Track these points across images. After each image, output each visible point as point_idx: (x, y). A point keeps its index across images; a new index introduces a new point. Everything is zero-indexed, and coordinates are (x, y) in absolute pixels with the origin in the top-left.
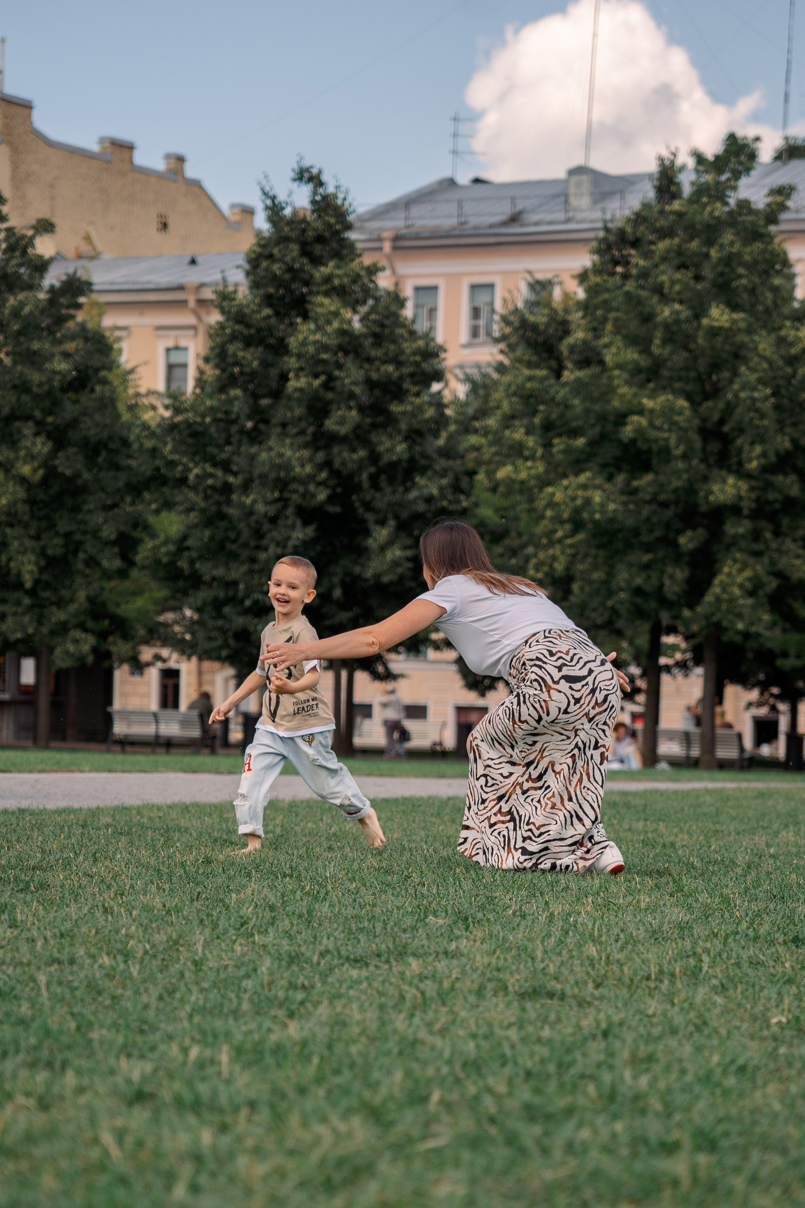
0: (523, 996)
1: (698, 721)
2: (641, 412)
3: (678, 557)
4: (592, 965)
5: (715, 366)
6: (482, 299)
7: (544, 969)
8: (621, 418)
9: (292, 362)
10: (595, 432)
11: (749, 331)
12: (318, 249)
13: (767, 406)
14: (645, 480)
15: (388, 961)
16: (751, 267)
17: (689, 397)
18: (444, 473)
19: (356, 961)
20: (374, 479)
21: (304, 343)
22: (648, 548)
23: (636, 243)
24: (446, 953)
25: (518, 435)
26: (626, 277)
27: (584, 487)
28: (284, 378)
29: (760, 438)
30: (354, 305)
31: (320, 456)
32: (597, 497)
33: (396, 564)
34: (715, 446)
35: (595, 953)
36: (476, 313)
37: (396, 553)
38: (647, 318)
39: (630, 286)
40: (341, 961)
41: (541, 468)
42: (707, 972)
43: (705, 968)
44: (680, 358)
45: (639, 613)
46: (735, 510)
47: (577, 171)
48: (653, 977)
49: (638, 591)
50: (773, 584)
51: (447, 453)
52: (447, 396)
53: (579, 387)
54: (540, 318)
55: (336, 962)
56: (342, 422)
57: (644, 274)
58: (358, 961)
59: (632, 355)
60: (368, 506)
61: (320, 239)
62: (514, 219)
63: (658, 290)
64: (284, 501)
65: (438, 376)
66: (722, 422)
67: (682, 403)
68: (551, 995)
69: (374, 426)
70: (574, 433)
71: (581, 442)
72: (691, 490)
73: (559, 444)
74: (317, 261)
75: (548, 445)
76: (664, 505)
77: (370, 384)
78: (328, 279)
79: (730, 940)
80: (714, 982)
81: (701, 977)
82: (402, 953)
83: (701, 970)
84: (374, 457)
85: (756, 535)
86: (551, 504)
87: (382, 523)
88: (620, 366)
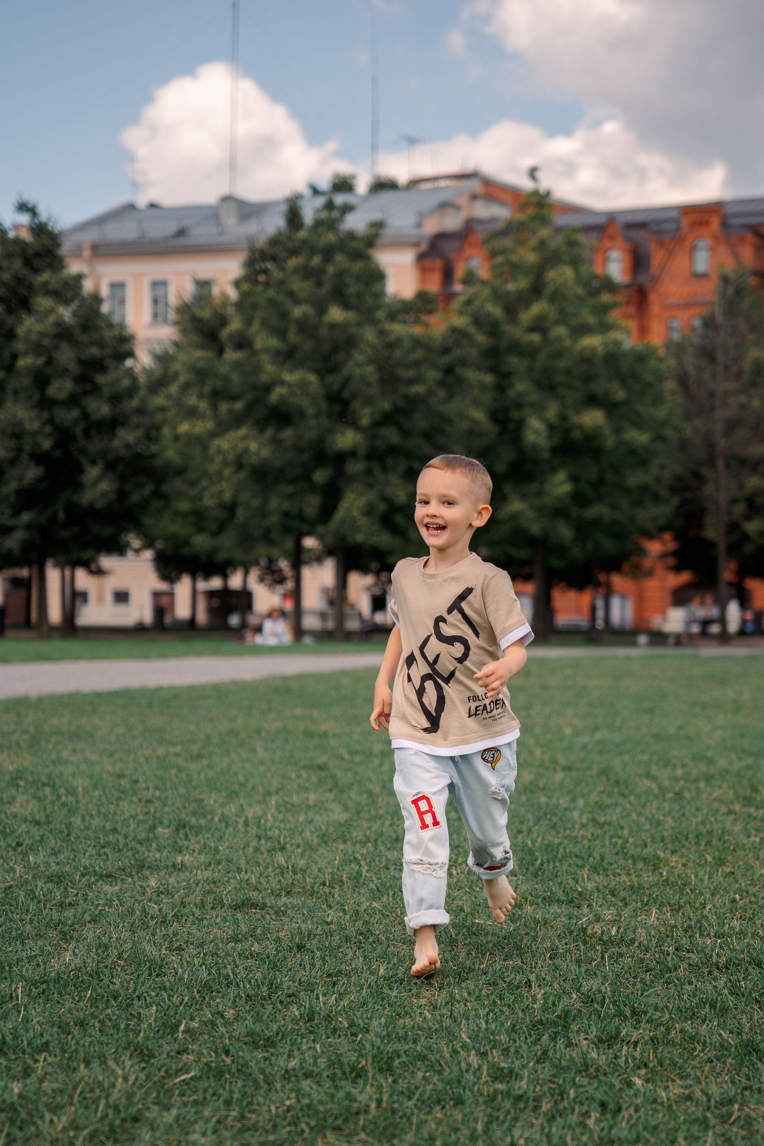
0: (235, 908)
1: (331, 602)
2: (282, 382)
3: (313, 488)
4: (282, 874)
5: (336, 349)
6: (160, 291)
7: (248, 880)
8: (268, 388)
9: (20, 346)
10: (249, 397)
11: (359, 324)
12: (36, 262)
13: (373, 378)
14: (288, 434)
15: (131, 875)
16: (358, 278)
17: (317, 371)
18: (138, 426)
19: (109, 876)
20: (87, 433)
21: (29, 331)
22: (292, 481)
23: (273, 258)
24: (174, 866)
25: (192, 400)
26: (267, 284)
27: (243, 438)
28: (15, 357)
29: (369, 402)
30: (67, 302)
31: (45, 415)
32: (253, 446)
33: (104, 494)
34: (337, 408)
35: (283, 863)
36: (155, 302)
37: (105, 486)
38: (284, 315)
39: (271, 293)
40: (97, 878)
41: (209, 425)
42: (366, 876)
43: (364, 873)
44: (308, 345)
45: (286, 529)
46: (352, 454)
47: (227, 199)
48: (327, 884)
49: (286, 515)
50: (382, 507)
51: (141, 411)
52: (138, 369)
53: (237, 365)
54: (206, 314)
55: (93, 879)
56: (60, 389)
57: (281, 283)
58: (109, 877)
59: (274, 342)
60: (83, 451)
61: (38, 255)
62: (181, 233)
63: (291, 294)
64: (19, 450)
65: (131, 354)
66: (341, 390)
67: (312, 378)
68: (255, 906)
69: (85, 393)
70: (234, 398)
71: (239, 405)
72: (321, 441)
73: (224, 407)
74: (36, 271)
75: (215, 407)
76: (301, 451)
77: (81, 362)
78: (45, 284)
79: (379, 843)
80: (372, 886)
81: (362, 881)
82: (141, 866)
83: (361, 875)
84: (85, 415)
85: (369, 472)
86: (219, 451)
87: (93, 462)
88: (266, 350)
